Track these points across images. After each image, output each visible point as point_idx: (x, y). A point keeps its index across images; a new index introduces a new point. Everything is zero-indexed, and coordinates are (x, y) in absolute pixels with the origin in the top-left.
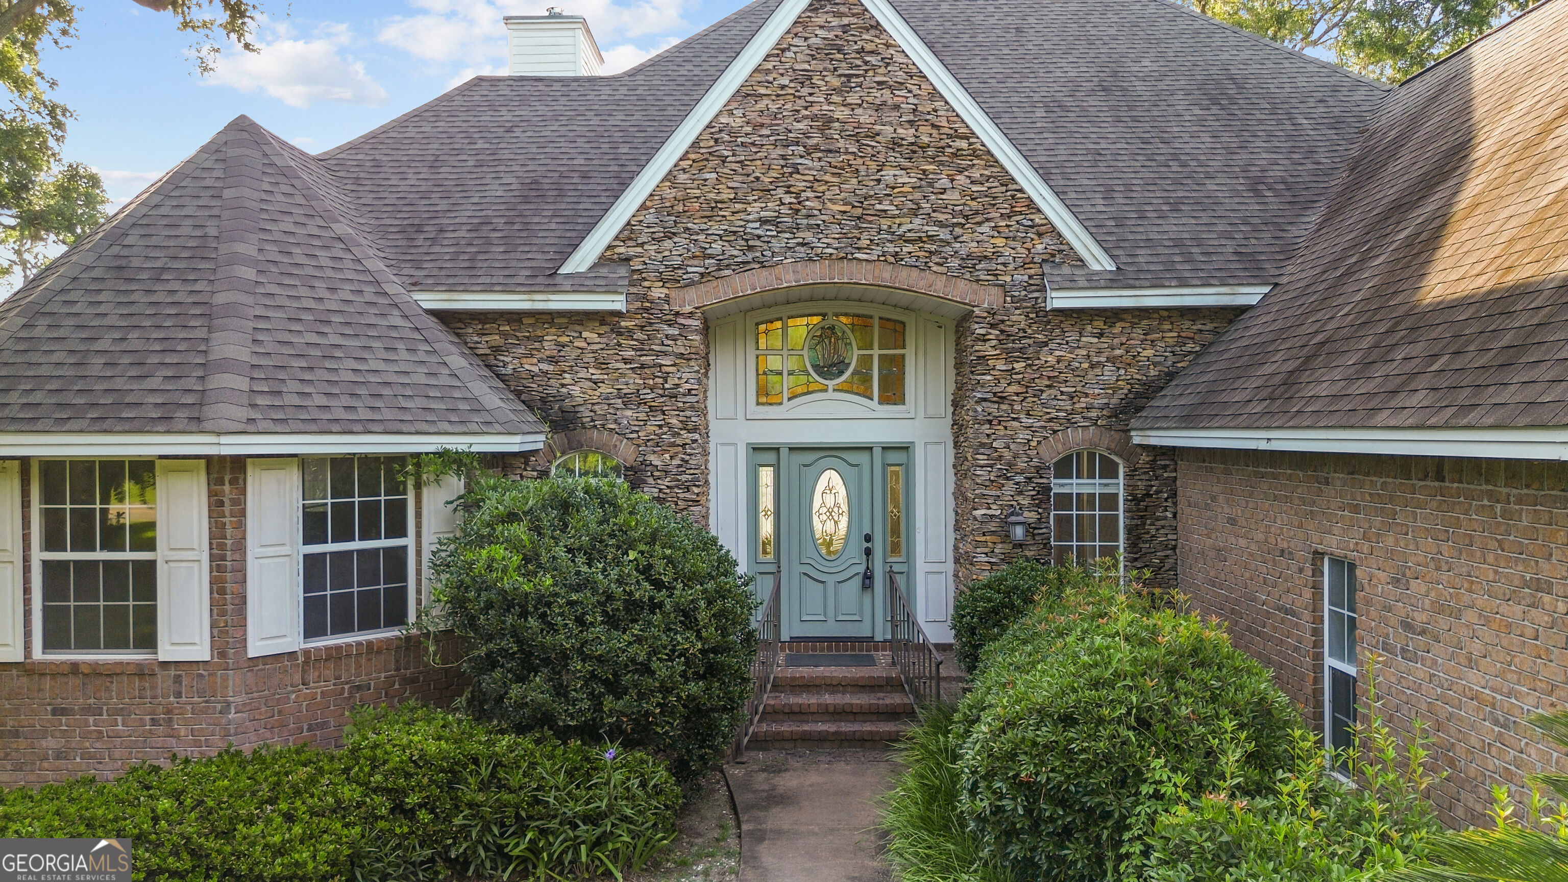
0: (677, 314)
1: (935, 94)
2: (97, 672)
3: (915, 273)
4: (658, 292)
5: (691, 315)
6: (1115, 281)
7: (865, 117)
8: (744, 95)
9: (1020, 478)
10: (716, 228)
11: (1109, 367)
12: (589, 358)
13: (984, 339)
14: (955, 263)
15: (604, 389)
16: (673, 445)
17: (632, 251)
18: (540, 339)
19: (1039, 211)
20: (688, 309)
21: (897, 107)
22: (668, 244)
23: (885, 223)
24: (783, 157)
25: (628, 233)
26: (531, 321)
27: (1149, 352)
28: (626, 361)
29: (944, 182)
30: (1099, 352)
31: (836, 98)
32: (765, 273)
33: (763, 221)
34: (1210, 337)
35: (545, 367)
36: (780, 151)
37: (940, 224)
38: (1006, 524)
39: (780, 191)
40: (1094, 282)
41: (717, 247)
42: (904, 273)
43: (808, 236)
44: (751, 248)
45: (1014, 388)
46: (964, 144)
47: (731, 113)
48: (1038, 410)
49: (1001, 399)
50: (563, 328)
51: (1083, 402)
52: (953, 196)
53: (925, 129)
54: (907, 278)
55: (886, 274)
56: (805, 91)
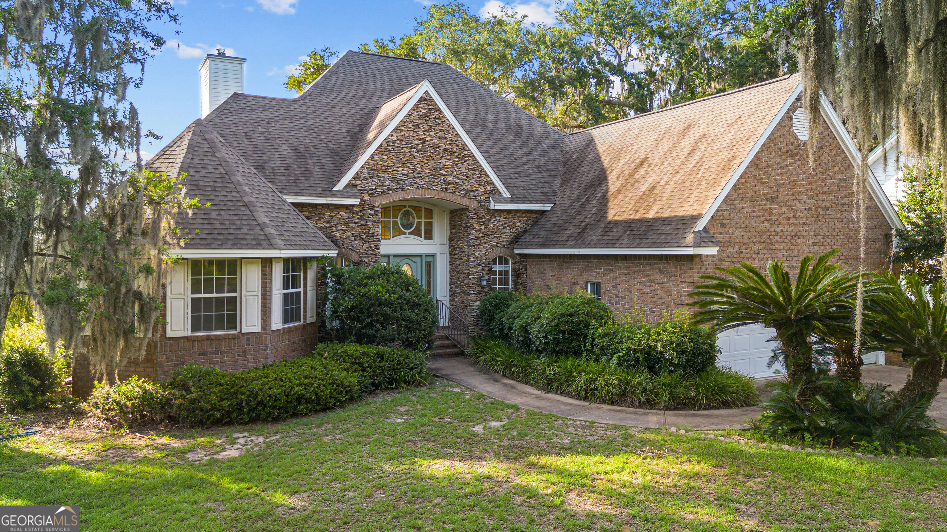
0: (374, 206)
1: (458, 135)
2: (217, 338)
3: (451, 195)
4: (367, 198)
5: (378, 207)
6: (512, 200)
7: (436, 141)
8: (397, 129)
9: (483, 265)
10: (387, 176)
11: (508, 228)
12: (342, 222)
13: (472, 218)
14: (463, 192)
15: (348, 233)
16: (372, 254)
17: (357, 183)
18: (324, 214)
19: (488, 176)
20: (377, 204)
21: (446, 138)
22: (370, 180)
23: (442, 177)
24: (410, 152)
25: (357, 176)
26: (321, 207)
27: (519, 224)
28: (355, 223)
29: (460, 165)
30: (505, 224)
31: (426, 133)
32: (403, 192)
33: (403, 174)
34: (535, 219)
35: (326, 225)
36: (409, 150)
37: (459, 179)
38: (480, 279)
39: (409, 164)
40: (506, 200)
41: (387, 183)
42: (448, 195)
43: (418, 180)
44: (399, 183)
45: (481, 235)
46: (466, 152)
47: (392, 135)
48: (488, 242)
49: (478, 238)
50: (332, 211)
51: (501, 240)
52: (463, 170)
53: (455, 146)
54: (449, 196)
55: (442, 195)
56: (417, 130)
